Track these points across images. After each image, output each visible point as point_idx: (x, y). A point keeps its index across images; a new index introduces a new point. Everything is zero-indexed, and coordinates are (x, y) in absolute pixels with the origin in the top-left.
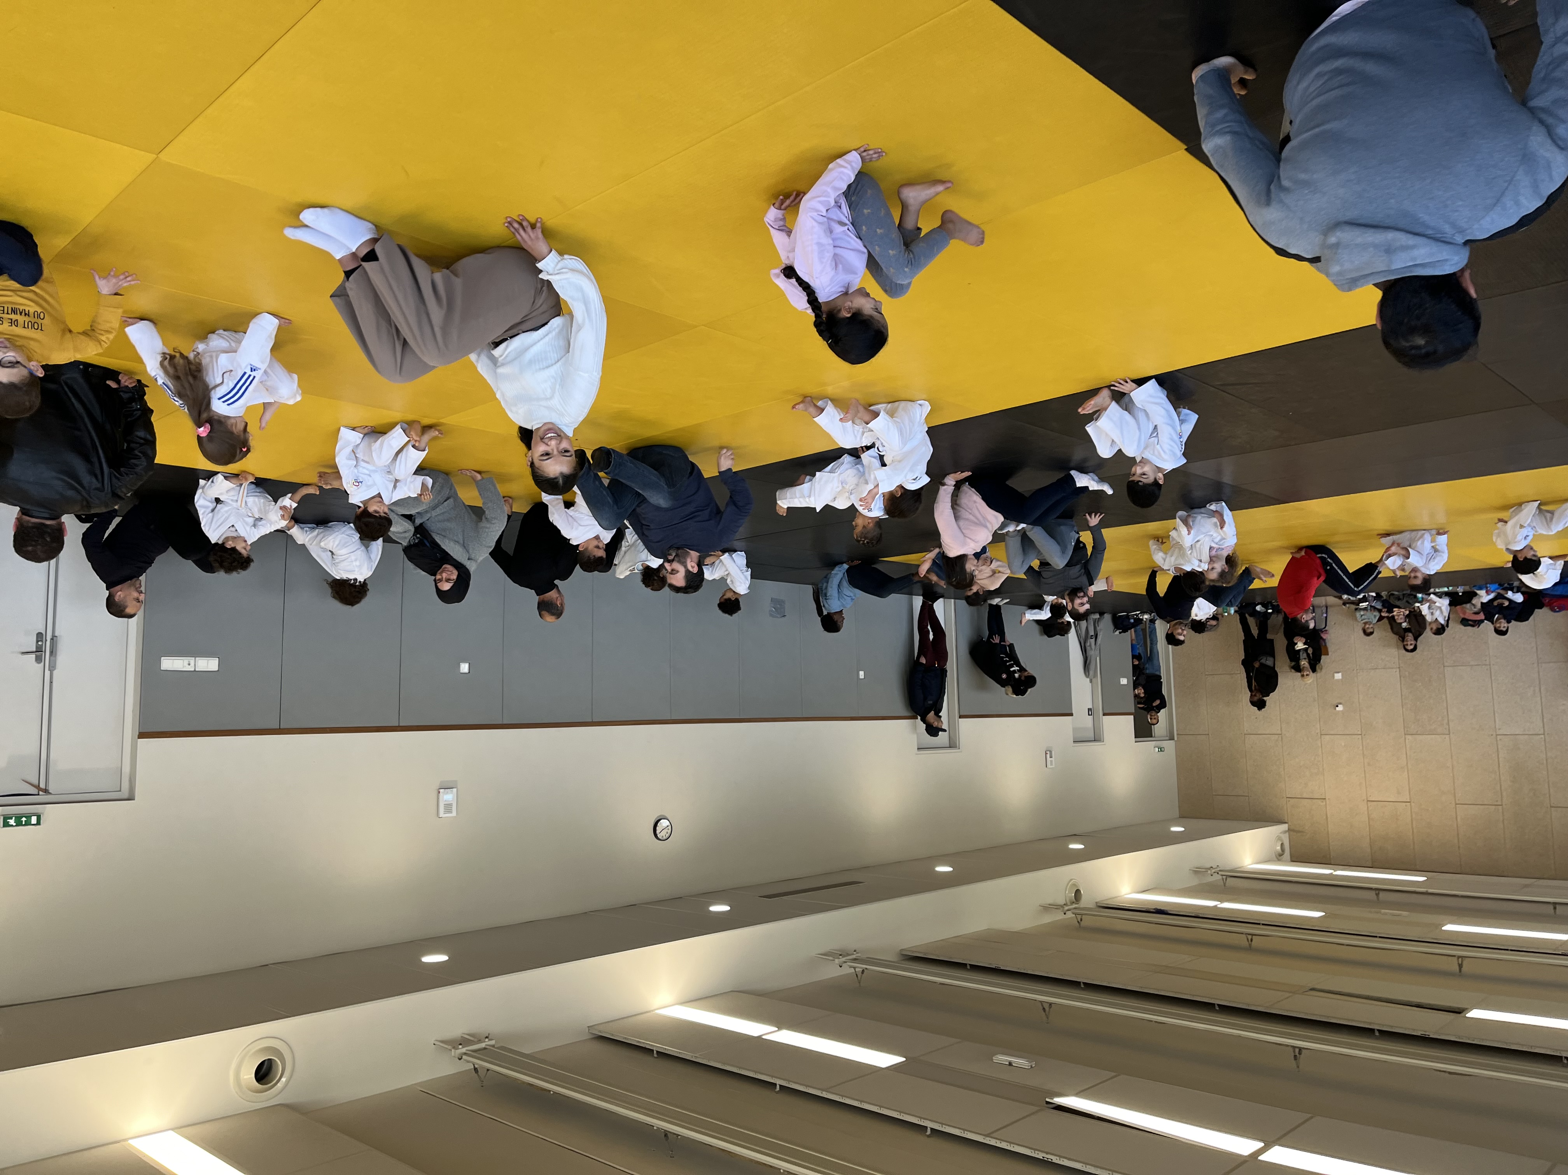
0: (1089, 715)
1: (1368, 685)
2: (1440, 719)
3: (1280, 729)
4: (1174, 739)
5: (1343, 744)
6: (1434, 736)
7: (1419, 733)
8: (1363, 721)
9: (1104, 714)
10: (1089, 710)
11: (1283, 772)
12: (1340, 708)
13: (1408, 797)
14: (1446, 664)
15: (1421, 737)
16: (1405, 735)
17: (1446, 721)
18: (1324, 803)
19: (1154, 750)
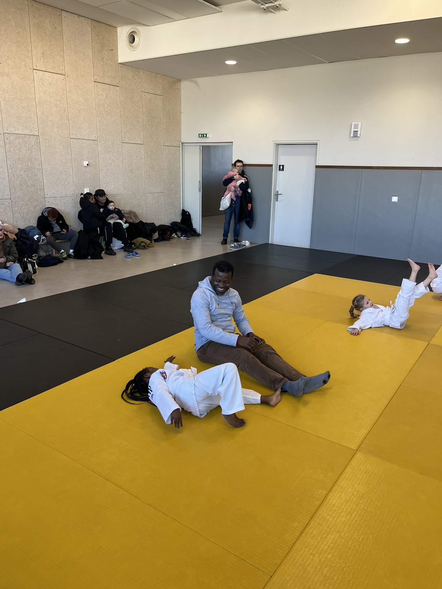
0: (283, 166)
1: (66, 183)
2: (12, 149)
3: (123, 147)
4: (182, 143)
5: (83, 131)
6: (17, 132)
7: (28, 137)
8: (70, 151)
9: (271, 166)
10: (283, 169)
11: (121, 110)
12: (85, 163)
13: (35, 73)
14: (9, 201)
15: (27, 132)
16: (39, 136)
17: (7, 146)
18: (95, 77)
19: (209, 135)
